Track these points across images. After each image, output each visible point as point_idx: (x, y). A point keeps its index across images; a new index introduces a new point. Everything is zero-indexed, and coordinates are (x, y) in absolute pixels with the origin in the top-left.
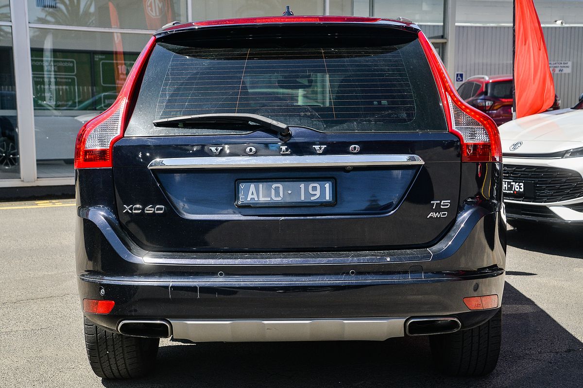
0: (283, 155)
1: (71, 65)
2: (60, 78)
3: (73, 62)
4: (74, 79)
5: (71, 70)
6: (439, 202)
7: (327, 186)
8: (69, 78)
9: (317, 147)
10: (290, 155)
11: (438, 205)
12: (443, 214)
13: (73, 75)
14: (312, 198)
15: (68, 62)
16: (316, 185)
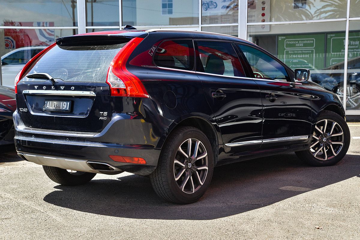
0: (53, 90)
1: (312, 42)
2: (304, 50)
3: (313, 40)
4: (313, 50)
5: (311, 45)
6: (103, 113)
7: (68, 103)
8: (310, 50)
9: (61, 87)
10: (55, 90)
11: (103, 114)
12: (105, 118)
13: (312, 48)
14: (64, 108)
15: (310, 40)
16: (65, 103)
